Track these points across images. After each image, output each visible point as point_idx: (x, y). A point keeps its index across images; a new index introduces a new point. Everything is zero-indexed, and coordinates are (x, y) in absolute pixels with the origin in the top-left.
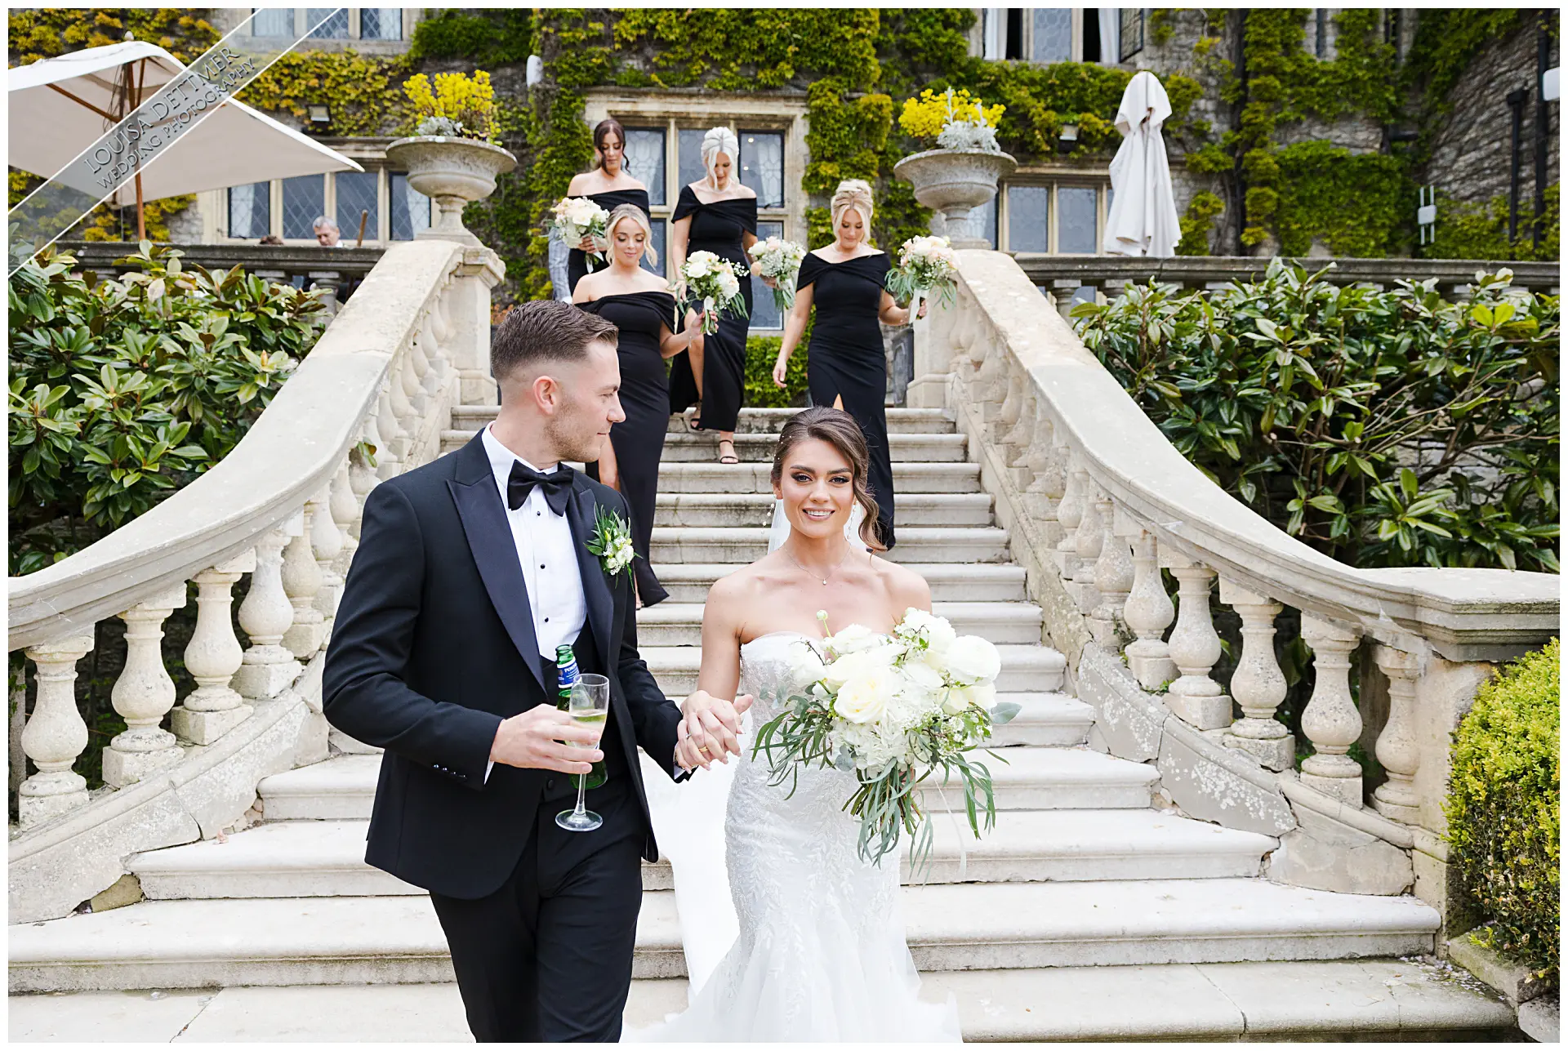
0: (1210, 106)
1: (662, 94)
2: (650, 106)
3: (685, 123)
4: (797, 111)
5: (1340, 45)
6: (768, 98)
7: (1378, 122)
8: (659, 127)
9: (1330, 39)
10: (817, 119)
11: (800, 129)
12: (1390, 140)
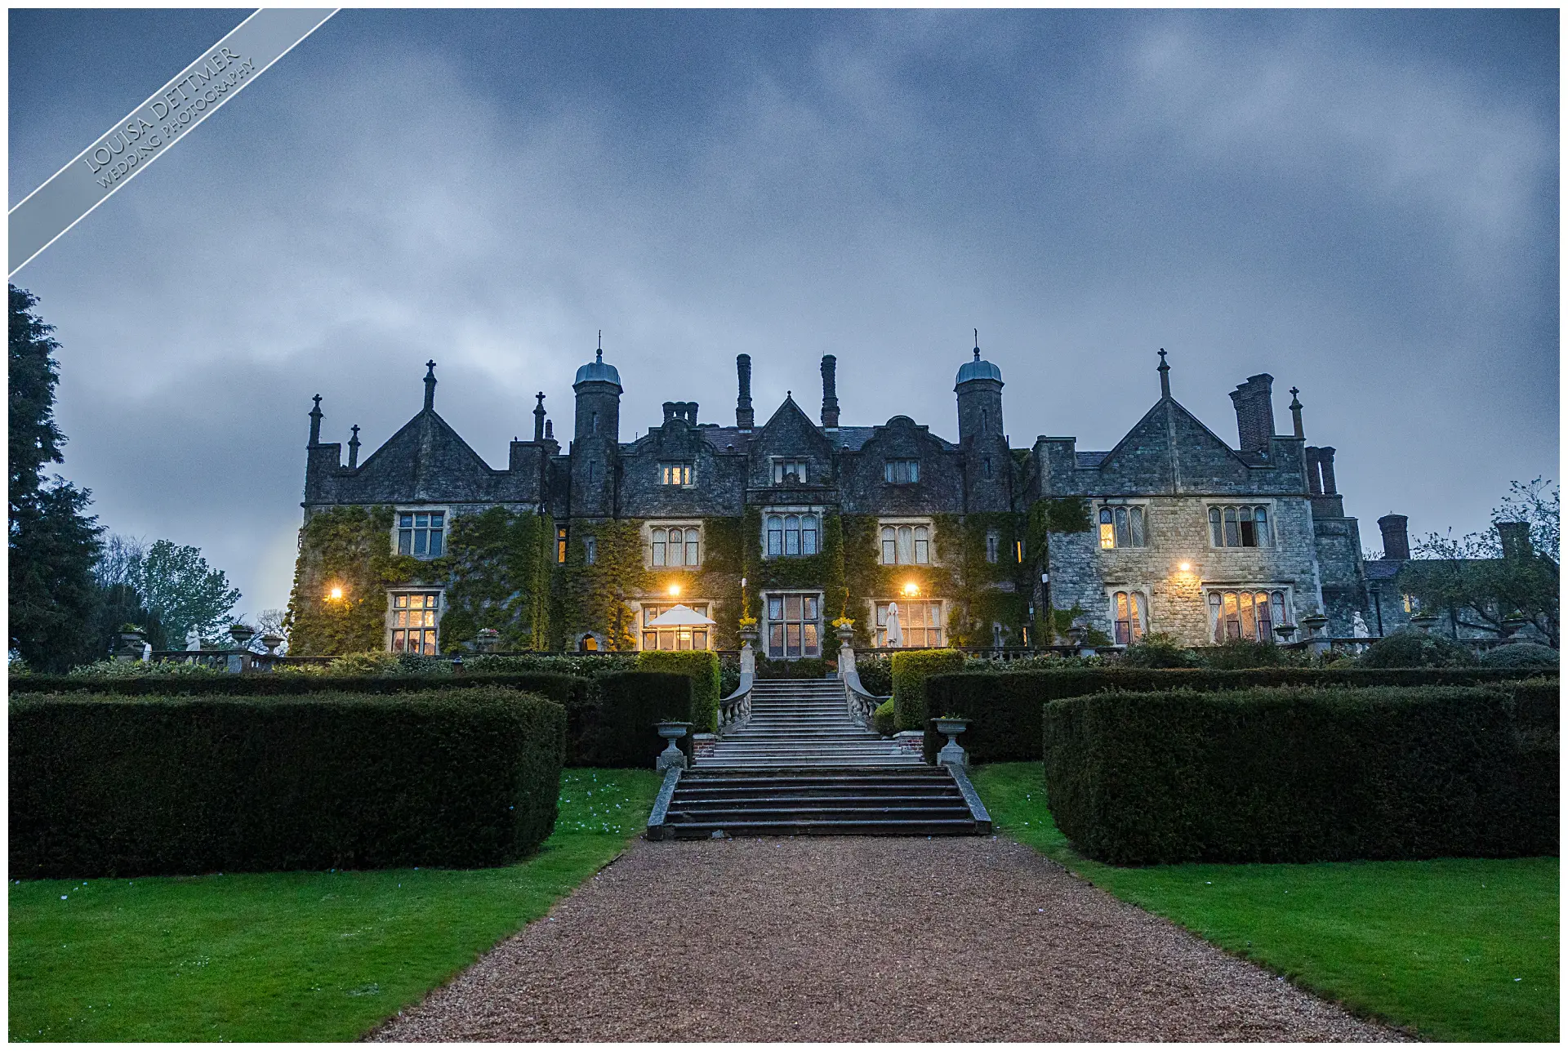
0: (959, 577)
1: (781, 589)
2: (779, 592)
3: (788, 595)
4: (821, 592)
5: (998, 557)
6: (812, 589)
7: (1013, 581)
8: (780, 597)
9: (995, 556)
10: (825, 594)
11: (822, 597)
12: (1019, 586)
